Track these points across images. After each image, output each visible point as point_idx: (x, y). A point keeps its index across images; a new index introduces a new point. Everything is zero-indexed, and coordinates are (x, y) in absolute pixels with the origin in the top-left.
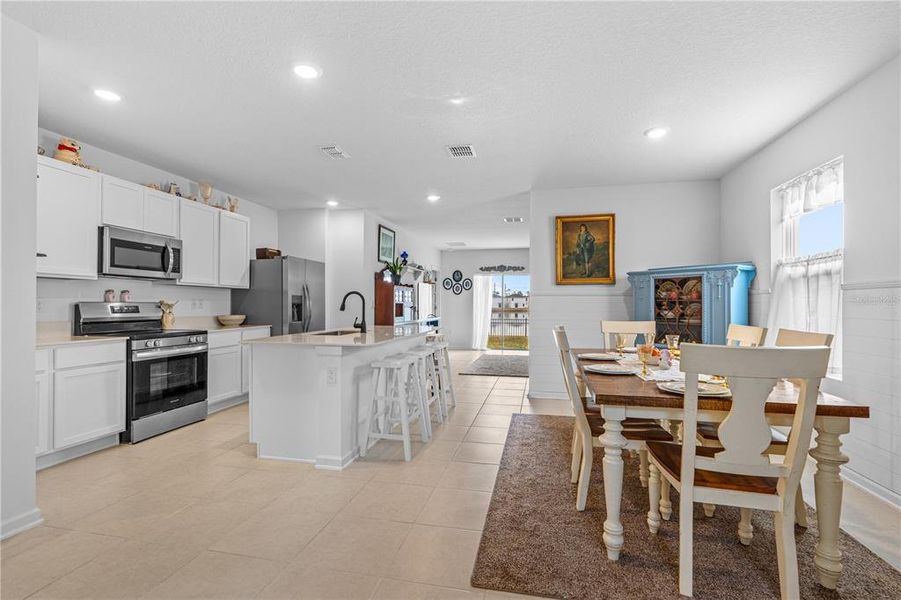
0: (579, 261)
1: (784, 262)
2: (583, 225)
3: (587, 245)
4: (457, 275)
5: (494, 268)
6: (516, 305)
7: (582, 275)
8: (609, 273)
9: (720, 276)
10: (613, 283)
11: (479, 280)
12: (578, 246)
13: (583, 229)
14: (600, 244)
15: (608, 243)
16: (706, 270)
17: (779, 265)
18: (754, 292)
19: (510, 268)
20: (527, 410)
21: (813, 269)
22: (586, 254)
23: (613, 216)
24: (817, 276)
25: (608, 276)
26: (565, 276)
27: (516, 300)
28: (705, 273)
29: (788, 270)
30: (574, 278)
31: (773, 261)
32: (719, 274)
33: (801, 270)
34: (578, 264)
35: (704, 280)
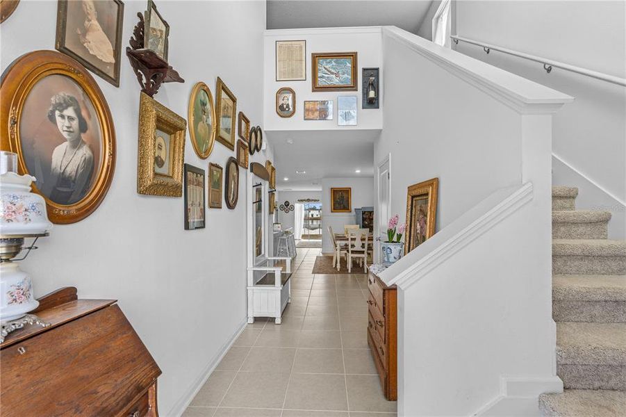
0: (339, 204)
2: (340, 191)
3: (342, 198)
4: (287, 204)
5: (305, 200)
6: (312, 215)
10: (351, 212)
11: (297, 206)
12: (339, 198)
13: (340, 193)
19: (312, 200)
20: (321, 255)
22: (341, 201)
23: (350, 189)
26: (334, 209)
27: (312, 212)
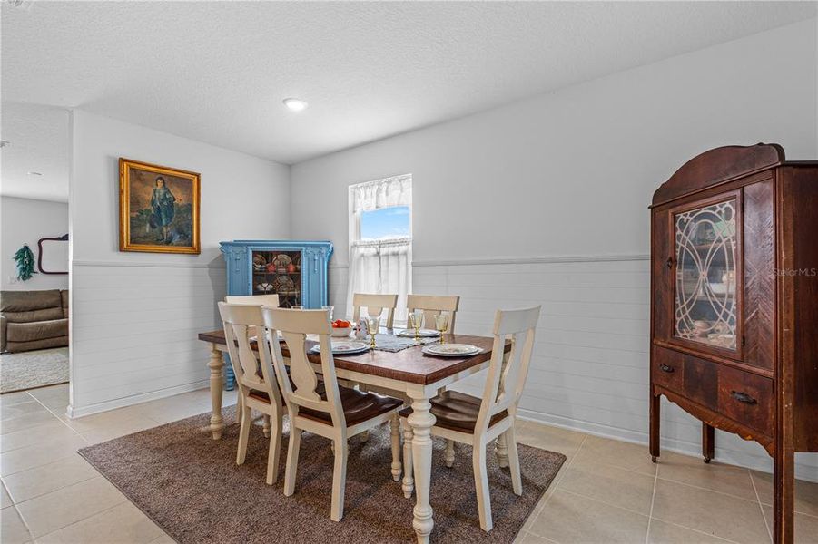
1: (358, 243)
2: (161, 178)
3: (165, 203)
7: (158, 242)
8: (192, 240)
9: (316, 252)
10: (197, 252)
12: (153, 203)
13: (160, 183)
14: (182, 207)
15: (192, 205)
16: (304, 245)
17: (355, 246)
18: (331, 266)
21: (384, 251)
22: (163, 214)
23: (198, 175)
24: (387, 255)
25: (192, 245)
28: (304, 248)
29: (362, 250)
30: (147, 243)
31: (350, 242)
32: (316, 250)
33: (373, 251)
34: (152, 226)
35: (303, 254)
